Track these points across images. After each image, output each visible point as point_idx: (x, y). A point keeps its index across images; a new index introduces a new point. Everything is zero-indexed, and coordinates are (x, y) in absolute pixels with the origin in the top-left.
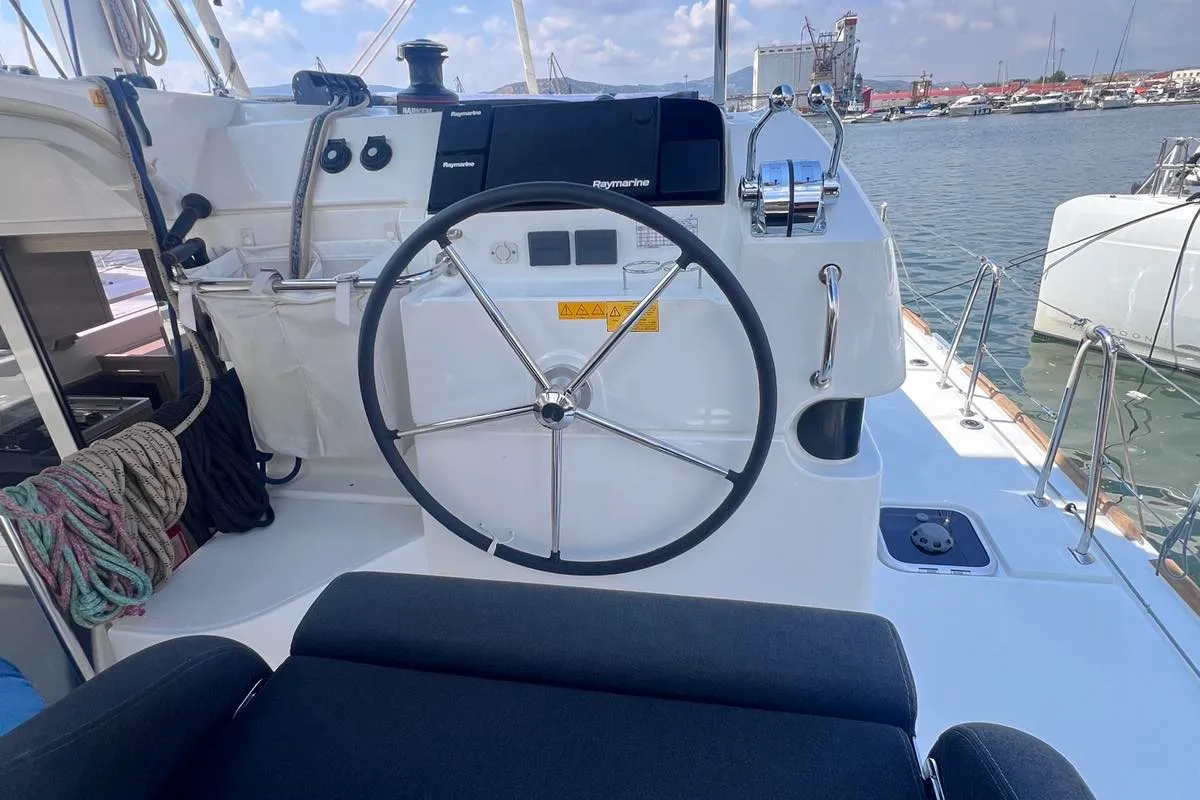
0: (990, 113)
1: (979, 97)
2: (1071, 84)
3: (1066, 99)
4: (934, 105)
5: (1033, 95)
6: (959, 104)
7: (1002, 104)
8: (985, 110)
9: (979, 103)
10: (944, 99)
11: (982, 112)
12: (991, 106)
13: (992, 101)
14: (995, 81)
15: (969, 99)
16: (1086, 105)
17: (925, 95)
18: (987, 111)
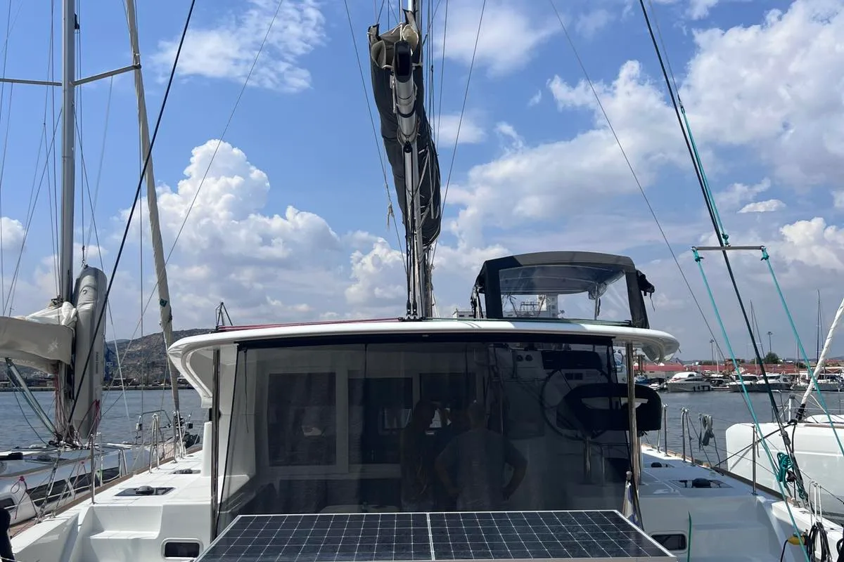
0: (709, 390)
1: (695, 374)
2: (786, 365)
3: (785, 380)
4: (652, 379)
5: (748, 375)
6: (676, 379)
7: (720, 382)
8: (703, 387)
9: (696, 380)
10: (662, 374)
11: (701, 389)
12: (708, 384)
13: (709, 379)
14: (710, 359)
15: (685, 375)
16: (800, 387)
17: (640, 370)
18: (706, 388)
